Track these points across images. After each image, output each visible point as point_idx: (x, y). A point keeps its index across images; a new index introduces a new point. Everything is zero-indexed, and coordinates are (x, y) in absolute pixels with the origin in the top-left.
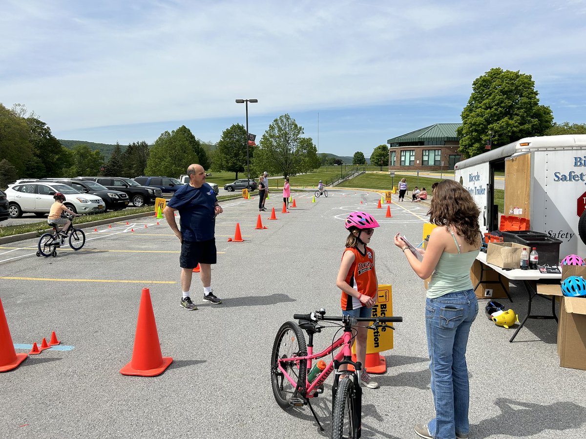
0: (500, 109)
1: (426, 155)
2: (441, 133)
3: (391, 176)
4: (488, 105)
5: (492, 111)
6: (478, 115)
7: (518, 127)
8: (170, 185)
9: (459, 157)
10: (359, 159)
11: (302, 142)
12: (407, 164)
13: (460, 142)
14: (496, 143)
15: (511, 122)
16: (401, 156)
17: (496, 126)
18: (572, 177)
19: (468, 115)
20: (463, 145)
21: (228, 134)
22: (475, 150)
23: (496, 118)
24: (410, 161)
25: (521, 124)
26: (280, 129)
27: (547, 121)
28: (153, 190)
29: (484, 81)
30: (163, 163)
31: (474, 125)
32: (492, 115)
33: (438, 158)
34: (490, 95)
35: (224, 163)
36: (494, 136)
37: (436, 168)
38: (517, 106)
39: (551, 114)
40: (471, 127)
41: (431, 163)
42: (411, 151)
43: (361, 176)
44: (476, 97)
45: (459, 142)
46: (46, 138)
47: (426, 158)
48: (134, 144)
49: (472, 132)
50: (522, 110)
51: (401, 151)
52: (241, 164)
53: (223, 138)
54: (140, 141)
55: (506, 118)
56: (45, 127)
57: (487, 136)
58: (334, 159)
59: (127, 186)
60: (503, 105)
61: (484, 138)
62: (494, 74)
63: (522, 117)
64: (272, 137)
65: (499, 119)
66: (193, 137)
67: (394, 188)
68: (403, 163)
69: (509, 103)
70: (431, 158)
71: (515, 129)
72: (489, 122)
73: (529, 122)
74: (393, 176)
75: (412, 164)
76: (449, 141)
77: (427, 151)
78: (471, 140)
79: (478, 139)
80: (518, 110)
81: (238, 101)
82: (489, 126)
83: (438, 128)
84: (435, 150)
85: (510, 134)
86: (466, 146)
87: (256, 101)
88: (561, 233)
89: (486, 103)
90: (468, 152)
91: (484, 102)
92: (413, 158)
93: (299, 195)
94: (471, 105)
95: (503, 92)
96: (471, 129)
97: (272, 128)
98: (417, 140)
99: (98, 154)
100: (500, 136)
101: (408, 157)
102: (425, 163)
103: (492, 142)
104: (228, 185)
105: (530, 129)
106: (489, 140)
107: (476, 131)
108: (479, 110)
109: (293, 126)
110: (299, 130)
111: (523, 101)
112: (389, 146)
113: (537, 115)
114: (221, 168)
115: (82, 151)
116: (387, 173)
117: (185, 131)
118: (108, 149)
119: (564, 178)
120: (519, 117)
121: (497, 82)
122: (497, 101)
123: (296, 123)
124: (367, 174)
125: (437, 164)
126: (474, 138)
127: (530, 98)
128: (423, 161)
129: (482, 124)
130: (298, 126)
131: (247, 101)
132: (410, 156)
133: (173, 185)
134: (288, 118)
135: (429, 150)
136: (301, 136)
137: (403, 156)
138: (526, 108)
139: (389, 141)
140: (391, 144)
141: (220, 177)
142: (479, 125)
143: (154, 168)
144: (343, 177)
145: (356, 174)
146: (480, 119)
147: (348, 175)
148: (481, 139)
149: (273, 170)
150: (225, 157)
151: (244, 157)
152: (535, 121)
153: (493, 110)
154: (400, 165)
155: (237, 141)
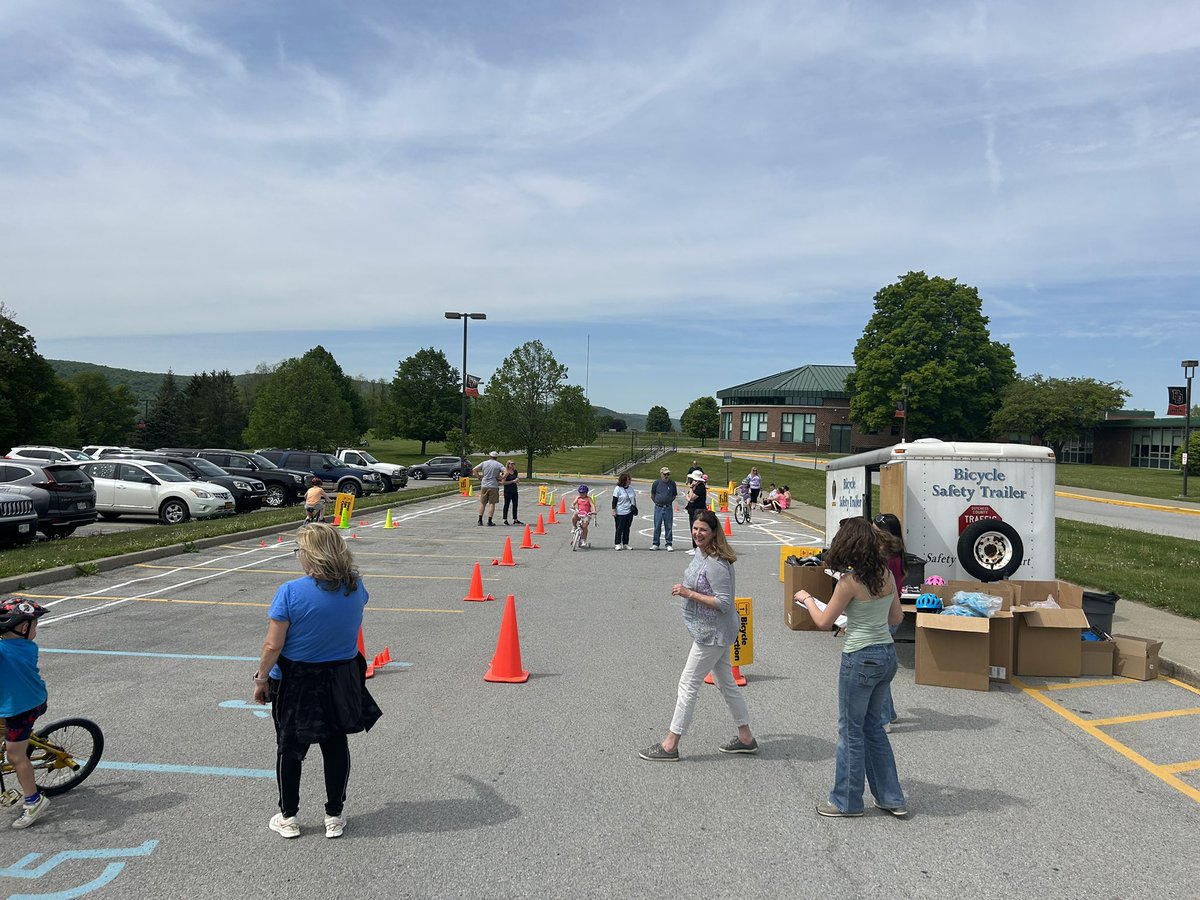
0: (921, 346)
1: (788, 423)
2: (817, 384)
3: (726, 461)
4: (900, 338)
5: (907, 348)
6: (883, 356)
7: (954, 380)
8: (325, 466)
9: (848, 428)
10: (659, 419)
11: (564, 392)
12: (754, 437)
13: (852, 403)
14: (915, 406)
15: (941, 370)
16: (742, 423)
17: (915, 376)
18: (952, 491)
19: (865, 354)
20: (856, 409)
21: (409, 367)
22: (878, 418)
23: (914, 362)
24: (759, 433)
25: (959, 374)
26: (523, 367)
27: (1003, 372)
28: (302, 476)
29: (894, 294)
30: (282, 420)
31: (875, 373)
32: (906, 358)
33: (811, 429)
34: (905, 319)
35: (400, 422)
36: (911, 395)
37: (805, 448)
38: (951, 341)
39: (1012, 358)
40: (871, 375)
41: (798, 437)
42: (762, 415)
43: (668, 458)
44: (881, 323)
45: (849, 400)
46: (24, 359)
47: (787, 429)
48: (204, 374)
49: (873, 384)
50: (960, 351)
51: (743, 413)
52: (434, 425)
53: (400, 374)
54: (219, 371)
55: (932, 364)
56: (25, 336)
57: (900, 393)
58: (610, 418)
59: (254, 468)
60: (926, 339)
61: (893, 395)
62: (911, 284)
63: (961, 362)
64: (506, 379)
65: (919, 364)
66: (338, 370)
67: (730, 483)
68: (745, 437)
69: (937, 335)
70: (798, 428)
71: (948, 383)
72: (902, 368)
73: (972, 372)
74: (729, 461)
75: (762, 437)
76: (830, 397)
77: (791, 416)
78: (871, 401)
79: (884, 397)
80: (953, 348)
81: (449, 316)
82: (903, 376)
83: (811, 375)
84: (805, 414)
85: (939, 392)
86: (861, 409)
87: (483, 317)
88: (942, 557)
89: (897, 335)
90: (865, 422)
91: (894, 332)
92: (764, 428)
93: (559, 492)
94: (870, 335)
95: (927, 317)
96: (871, 380)
97: (508, 364)
98: (772, 395)
99: (123, 392)
100: (922, 394)
101: (755, 426)
102: (786, 438)
103: (909, 404)
104: (414, 466)
105: (975, 385)
106: (903, 401)
107: (880, 383)
108: (884, 346)
109: (549, 363)
110: (562, 370)
111: (961, 334)
112: (719, 402)
113: (988, 360)
114: (395, 431)
115: (91, 386)
116: (717, 454)
117: (322, 357)
118: (139, 380)
119: (944, 493)
120: (955, 363)
121: (917, 297)
122: (917, 332)
123: (555, 357)
124: (681, 454)
125: (809, 439)
126: (876, 396)
127: (974, 329)
128: (782, 433)
129: (890, 371)
130: (558, 364)
131: (466, 316)
132: (759, 423)
133: (329, 467)
134: (539, 348)
135: (794, 414)
136: (563, 382)
137: (746, 422)
138: (967, 346)
139: (720, 394)
140: (723, 399)
141: (386, 448)
142: (885, 373)
143: (263, 430)
144: (634, 458)
145: (661, 454)
146: (886, 363)
147: (644, 455)
148: (889, 399)
149: (507, 441)
150: (403, 412)
151: (441, 411)
152: (983, 370)
153: (909, 347)
154: (741, 437)
155: (430, 380)
